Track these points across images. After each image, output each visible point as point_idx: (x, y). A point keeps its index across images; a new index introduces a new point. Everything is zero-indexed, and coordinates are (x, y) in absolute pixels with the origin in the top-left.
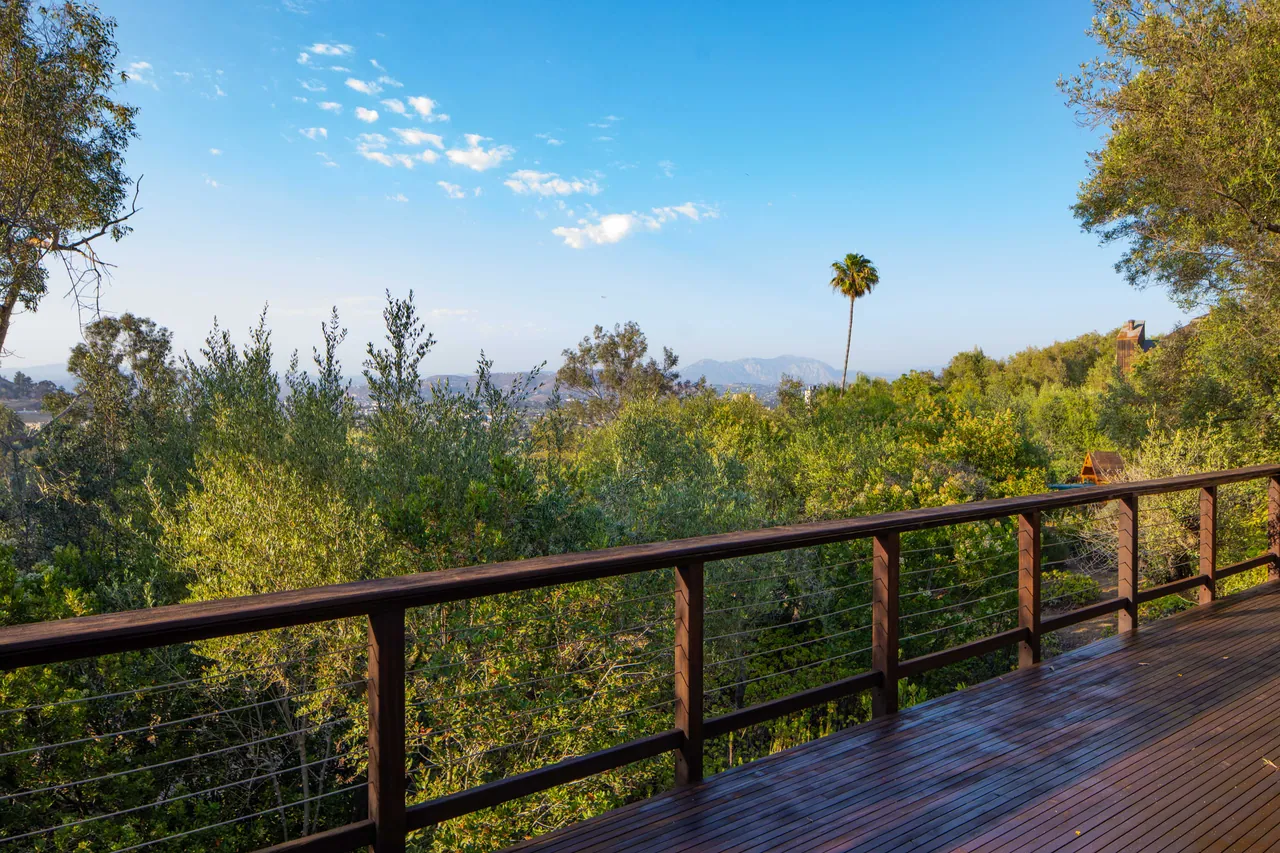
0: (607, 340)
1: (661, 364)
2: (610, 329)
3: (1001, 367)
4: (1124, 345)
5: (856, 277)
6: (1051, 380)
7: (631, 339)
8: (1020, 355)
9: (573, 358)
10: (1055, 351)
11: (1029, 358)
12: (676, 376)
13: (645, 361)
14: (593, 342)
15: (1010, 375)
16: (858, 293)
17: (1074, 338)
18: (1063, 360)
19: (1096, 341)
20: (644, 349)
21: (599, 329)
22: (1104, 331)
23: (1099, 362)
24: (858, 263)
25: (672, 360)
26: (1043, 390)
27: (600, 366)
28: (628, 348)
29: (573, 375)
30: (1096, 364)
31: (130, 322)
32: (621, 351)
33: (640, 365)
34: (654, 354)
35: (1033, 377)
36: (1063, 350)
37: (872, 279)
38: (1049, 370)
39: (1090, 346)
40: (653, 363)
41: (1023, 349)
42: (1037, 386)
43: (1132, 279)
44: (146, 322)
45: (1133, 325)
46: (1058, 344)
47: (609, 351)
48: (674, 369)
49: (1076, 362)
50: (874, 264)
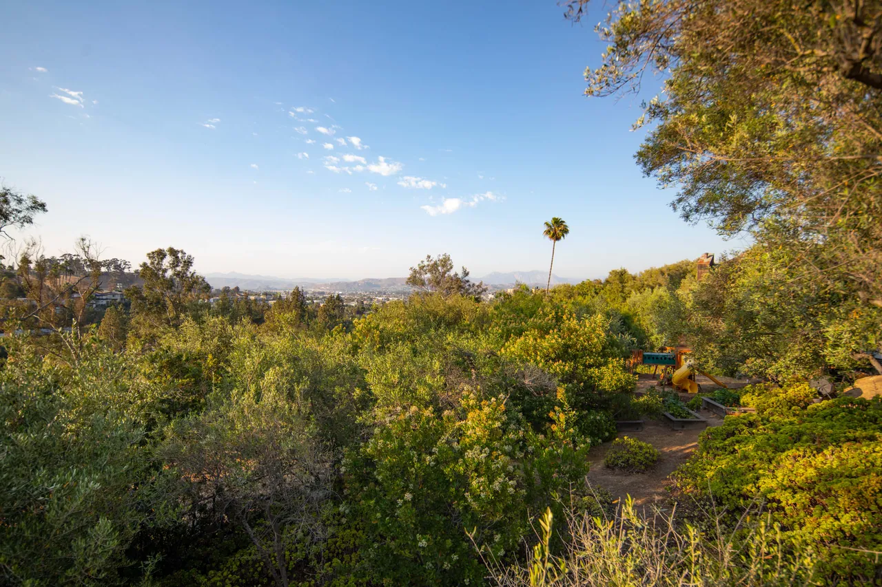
0: (432, 262)
1: (460, 275)
2: (435, 258)
3: (634, 278)
4: (701, 266)
5: (557, 230)
6: (660, 285)
7: (446, 262)
8: (647, 272)
9: (415, 271)
10: (664, 270)
11: (650, 273)
12: (468, 281)
13: (452, 273)
14: (426, 263)
15: (638, 283)
16: (558, 239)
17: (675, 263)
18: (669, 275)
19: (688, 264)
20: (451, 268)
21: (429, 257)
22: (692, 259)
23: (688, 276)
24: (558, 222)
25: (466, 274)
26: (655, 290)
27: (429, 275)
28: (443, 266)
29: (414, 280)
30: (687, 277)
31: (173, 252)
32: (439, 268)
33: (449, 276)
34: (457, 270)
35: (651, 284)
36: (669, 269)
37: (565, 231)
38: (661, 280)
39: (684, 267)
40: (456, 275)
41: (648, 268)
42: (653, 288)
43: (687, 217)
44: (182, 252)
45: (707, 256)
46: (666, 266)
47: (434, 267)
48: (467, 278)
49: (676, 276)
50: (567, 223)
